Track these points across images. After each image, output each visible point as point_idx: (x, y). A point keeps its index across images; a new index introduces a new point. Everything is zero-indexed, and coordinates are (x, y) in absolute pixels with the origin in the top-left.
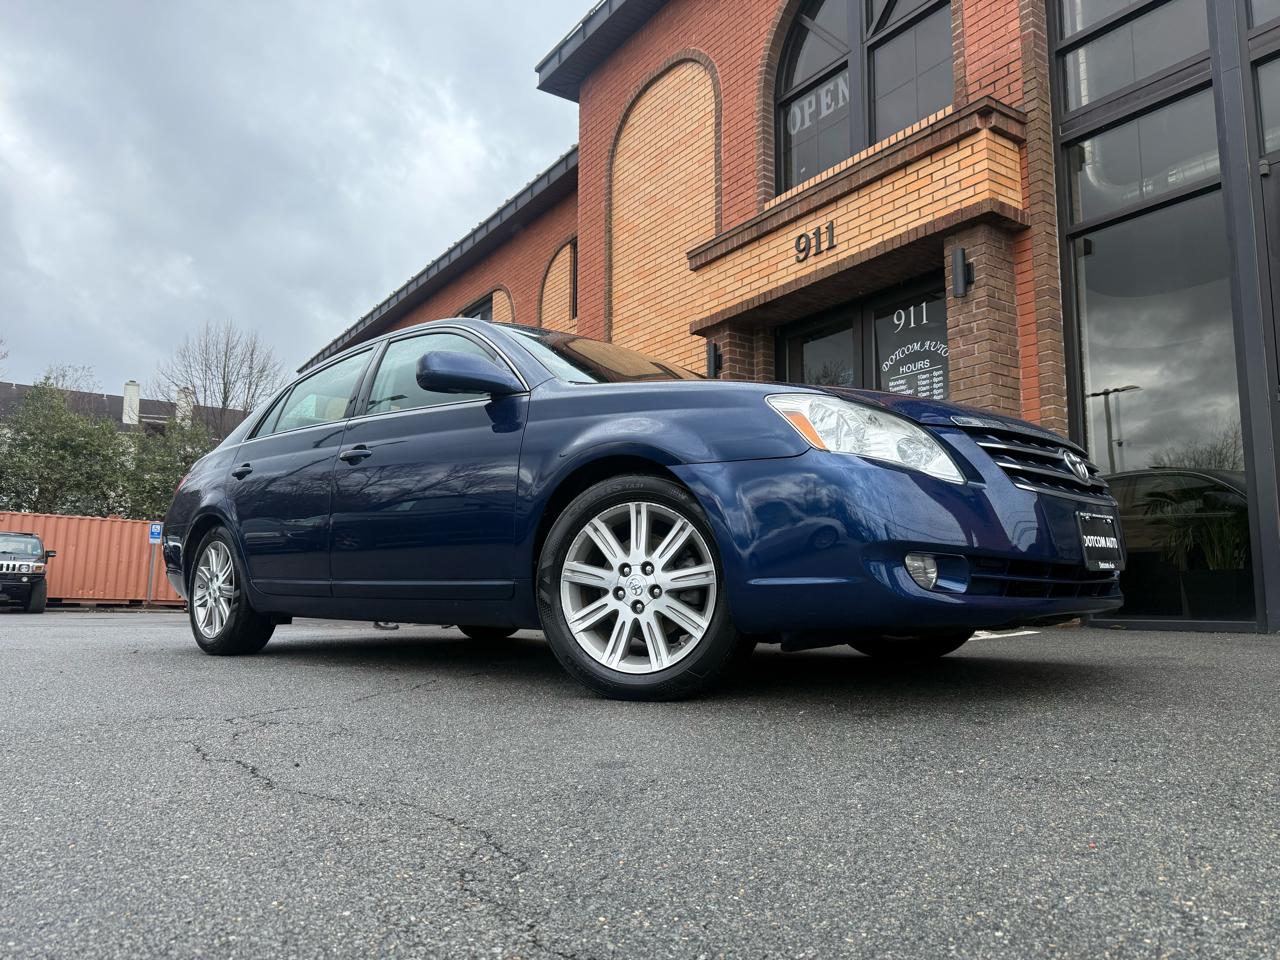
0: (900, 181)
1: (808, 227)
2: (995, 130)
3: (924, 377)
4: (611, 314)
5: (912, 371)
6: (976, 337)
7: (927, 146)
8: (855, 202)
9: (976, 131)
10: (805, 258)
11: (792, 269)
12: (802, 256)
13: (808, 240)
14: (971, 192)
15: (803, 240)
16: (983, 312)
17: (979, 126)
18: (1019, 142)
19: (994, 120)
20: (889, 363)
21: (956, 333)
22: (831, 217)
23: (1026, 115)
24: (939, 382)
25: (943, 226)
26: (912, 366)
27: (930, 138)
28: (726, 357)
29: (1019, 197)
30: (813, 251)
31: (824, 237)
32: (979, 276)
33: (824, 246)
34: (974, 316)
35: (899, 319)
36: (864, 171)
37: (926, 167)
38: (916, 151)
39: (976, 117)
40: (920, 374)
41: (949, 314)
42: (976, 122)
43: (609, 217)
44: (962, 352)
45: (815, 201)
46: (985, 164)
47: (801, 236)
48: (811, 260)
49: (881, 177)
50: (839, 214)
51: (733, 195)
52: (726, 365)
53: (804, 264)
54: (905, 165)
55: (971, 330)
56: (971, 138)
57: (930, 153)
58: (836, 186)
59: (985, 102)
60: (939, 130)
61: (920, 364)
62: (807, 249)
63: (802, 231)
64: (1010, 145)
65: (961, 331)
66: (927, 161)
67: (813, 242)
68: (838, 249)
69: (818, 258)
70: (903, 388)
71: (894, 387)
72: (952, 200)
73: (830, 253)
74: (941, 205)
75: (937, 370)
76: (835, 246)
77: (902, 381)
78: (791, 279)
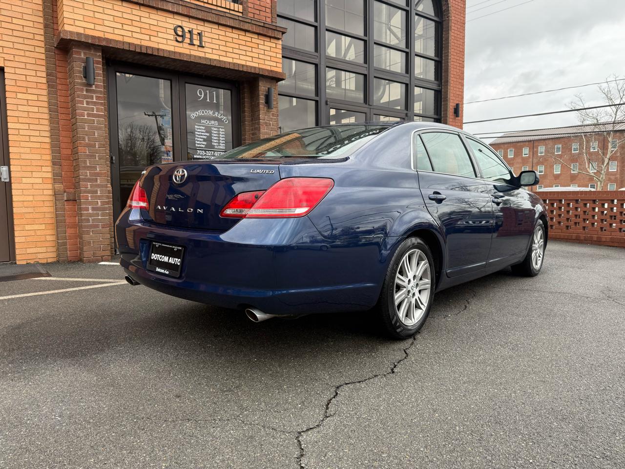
1: (188, 25)
3: (215, 129)
5: (208, 124)
7: (259, 30)
10: (181, 42)
11: (170, 42)
12: (180, 39)
13: (184, 32)
14: (274, 64)
15: (180, 29)
17: (281, 38)
20: (195, 115)
21: (264, 123)
22: (201, 28)
24: (223, 134)
26: (208, 122)
30: (187, 41)
31: (195, 37)
33: (196, 42)
34: (271, 118)
35: (201, 94)
36: (226, 18)
37: (256, 40)
38: (255, 29)
40: (213, 127)
44: (266, 132)
45: (193, 13)
46: (280, 56)
47: (178, 26)
48: (185, 45)
49: (233, 28)
50: (207, 29)
53: (180, 45)
54: (246, 31)
55: (270, 124)
56: (276, 40)
57: (259, 34)
58: (208, 14)
59: (286, 31)
60: (266, 27)
61: (212, 122)
62: (183, 37)
63: (179, 23)
65: (266, 123)
66: (256, 36)
67: (188, 35)
68: (205, 50)
69: (191, 47)
70: (203, 131)
71: (198, 129)
72: (267, 62)
73: (200, 49)
74: (262, 61)
75: (222, 128)
76: (204, 47)
77: (202, 128)
78: (172, 49)
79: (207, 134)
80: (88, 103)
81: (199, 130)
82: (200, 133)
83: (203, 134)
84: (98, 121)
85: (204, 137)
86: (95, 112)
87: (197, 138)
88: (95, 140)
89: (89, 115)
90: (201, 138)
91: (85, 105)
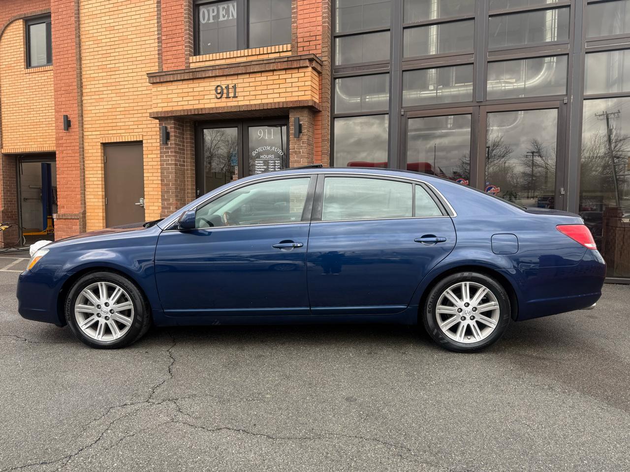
0: (271, 77)
1: (224, 82)
2: (314, 68)
3: (272, 162)
4: (82, 87)
5: (266, 158)
6: (302, 156)
7: (285, 66)
8: (247, 79)
9: (307, 67)
10: (221, 98)
11: (212, 101)
12: (219, 96)
13: (222, 89)
14: (303, 93)
15: (219, 88)
16: (305, 146)
17: (308, 65)
18: (319, 73)
19: (314, 64)
20: (256, 152)
21: (293, 152)
22: (235, 82)
23: (322, 62)
24: (278, 166)
25: (291, 105)
26: (266, 156)
27: (286, 63)
28: (172, 134)
29: (317, 97)
30: (225, 95)
31: (230, 91)
32: (304, 131)
33: (231, 95)
34: (302, 146)
35: (261, 133)
36: (253, 66)
37: (283, 75)
38: (280, 66)
39: (307, 61)
40: (269, 160)
41: (290, 143)
42: (307, 63)
43: (78, 28)
44: (296, 161)
45: (226, 72)
46: (309, 83)
47: (218, 86)
48: (224, 99)
49: (261, 72)
50: (239, 81)
51: (169, 45)
52: (172, 138)
53: (220, 100)
54: (273, 71)
55: (300, 152)
56: (304, 69)
57: (285, 69)
58: (238, 68)
59: (312, 56)
60: (291, 61)
61: (270, 156)
62: (222, 93)
63: (218, 83)
64: (316, 74)
65: (296, 152)
66: (284, 72)
67: (225, 91)
68: (239, 99)
69: (228, 100)
70: (262, 165)
71: (257, 163)
72: (294, 94)
73: (234, 99)
74: (289, 94)
75: (277, 160)
76: (237, 97)
77: (261, 162)
78: (213, 106)
79: (265, 167)
80: (166, 156)
81: (258, 165)
82: (259, 167)
83: (261, 167)
84: (172, 168)
85: (262, 170)
86: (170, 162)
87: (257, 171)
88: (170, 181)
89: (167, 164)
90: (260, 171)
91: (165, 158)
